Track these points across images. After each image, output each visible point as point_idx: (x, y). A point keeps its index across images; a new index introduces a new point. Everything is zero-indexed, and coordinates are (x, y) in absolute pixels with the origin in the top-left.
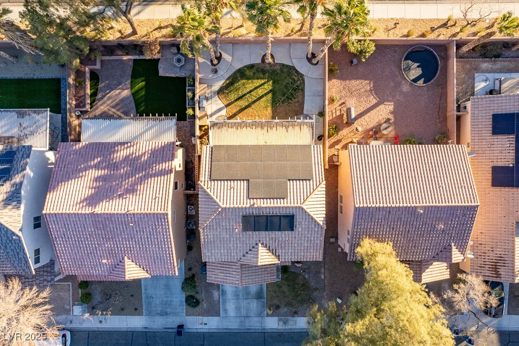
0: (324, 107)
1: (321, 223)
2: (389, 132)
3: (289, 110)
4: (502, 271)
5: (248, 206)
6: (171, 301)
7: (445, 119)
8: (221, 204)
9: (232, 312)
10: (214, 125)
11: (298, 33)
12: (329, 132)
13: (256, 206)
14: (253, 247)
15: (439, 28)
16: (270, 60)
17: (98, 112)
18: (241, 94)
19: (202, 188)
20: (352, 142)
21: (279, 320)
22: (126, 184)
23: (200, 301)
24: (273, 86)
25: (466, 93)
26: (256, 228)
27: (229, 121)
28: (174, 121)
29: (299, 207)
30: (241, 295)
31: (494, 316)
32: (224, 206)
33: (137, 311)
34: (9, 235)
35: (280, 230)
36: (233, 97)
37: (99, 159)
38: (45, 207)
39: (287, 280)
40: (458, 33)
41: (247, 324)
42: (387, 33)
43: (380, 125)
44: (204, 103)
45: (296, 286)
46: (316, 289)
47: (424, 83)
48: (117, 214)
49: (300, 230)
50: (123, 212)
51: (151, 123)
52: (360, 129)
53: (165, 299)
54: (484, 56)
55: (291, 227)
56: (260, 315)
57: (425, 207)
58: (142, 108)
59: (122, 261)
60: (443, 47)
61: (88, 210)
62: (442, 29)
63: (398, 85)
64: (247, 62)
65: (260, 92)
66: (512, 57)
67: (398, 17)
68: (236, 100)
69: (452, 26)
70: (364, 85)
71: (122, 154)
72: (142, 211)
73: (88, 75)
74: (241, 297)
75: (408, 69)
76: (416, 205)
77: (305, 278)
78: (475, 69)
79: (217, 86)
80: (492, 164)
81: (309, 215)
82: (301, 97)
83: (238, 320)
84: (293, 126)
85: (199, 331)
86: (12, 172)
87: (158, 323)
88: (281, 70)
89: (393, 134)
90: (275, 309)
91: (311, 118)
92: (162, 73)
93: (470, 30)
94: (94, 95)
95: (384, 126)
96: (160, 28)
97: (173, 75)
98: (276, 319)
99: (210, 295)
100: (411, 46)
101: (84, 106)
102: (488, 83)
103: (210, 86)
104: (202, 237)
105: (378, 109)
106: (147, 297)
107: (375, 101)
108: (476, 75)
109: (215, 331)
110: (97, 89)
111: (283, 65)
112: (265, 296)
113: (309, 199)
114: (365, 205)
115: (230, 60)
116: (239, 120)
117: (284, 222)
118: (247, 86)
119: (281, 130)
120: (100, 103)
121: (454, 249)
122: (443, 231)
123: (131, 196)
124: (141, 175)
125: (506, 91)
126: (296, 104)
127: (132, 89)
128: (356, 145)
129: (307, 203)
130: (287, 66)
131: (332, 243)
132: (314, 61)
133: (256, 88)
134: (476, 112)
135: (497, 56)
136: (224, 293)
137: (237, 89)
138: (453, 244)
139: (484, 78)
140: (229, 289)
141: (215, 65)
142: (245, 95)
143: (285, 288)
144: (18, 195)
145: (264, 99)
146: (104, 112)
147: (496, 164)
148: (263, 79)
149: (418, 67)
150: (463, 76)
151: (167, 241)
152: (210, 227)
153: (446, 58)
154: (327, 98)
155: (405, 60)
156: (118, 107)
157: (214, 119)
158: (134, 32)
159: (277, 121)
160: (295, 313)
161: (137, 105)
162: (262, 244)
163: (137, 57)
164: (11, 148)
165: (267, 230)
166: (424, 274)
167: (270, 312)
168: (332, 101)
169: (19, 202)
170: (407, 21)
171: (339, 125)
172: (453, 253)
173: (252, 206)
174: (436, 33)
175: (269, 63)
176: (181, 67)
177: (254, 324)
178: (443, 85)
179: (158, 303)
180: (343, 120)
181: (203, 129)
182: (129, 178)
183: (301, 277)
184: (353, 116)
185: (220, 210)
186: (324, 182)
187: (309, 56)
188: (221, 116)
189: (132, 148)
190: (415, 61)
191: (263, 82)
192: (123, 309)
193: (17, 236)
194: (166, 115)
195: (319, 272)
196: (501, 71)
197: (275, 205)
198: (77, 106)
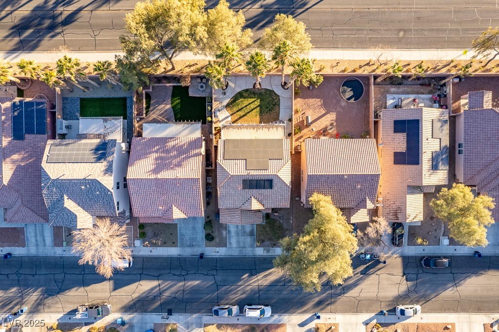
0: (292, 115)
1: (288, 184)
2: (333, 131)
3: (270, 118)
4: (399, 216)
5: (246, 174)
6: (196, 238)
7: (368, 123)
8: (230, 173)
9: (234, 245)
10: (224, 127)
11: (276, 69)
12: (295, 132)
13: (250, 174)
14: (249, 199)
15: (364, 65)
16: (259, 86)
17: (151, 119)
18: (240, 107)
19: (219, 164)
20: (309, 137)
21: (264, 250)
22: (175, 161)
23: (215, 237)
24: (260, 102)
25: (381, 106)
26: (251, 187)
27: (233, 125)
28: (200, 124)
29: (276, 175)
30: (240, 233)
31: (398, 246)
32: (232, 174)
33: (174, 244)
34: (106, 192)
35: (264, 189)
36: (235, 109)
37: (157, 147)
38: (128, 175)
39: (269, 223)
40: (376, 69)
41: (244, 252)
42: (332, 69)
43: (327, 127)
44: (218, 113)
45: (275, 228)
46: (287, 230)
47: (354, 100)
48: (170, 179)
49: (276, 188)
50: (174, 177)
51: (186, 125)
52: (314, 129)
53: (192, 236)
54: (392, 84)
55: (271, 187)
56: (252, 246)
57: (349, 175)
58: (179, 116)
59: (171, 208)
60: (366, 78)
61: (153, 177)
62: (366, 66)
63: (338, 102)
64: (244, 88)
65: (252, 106)
66: (409, 85)
67: (339, 59)
68: (237, 111)
69: (372, 65)
70: (317, 102)
71: (171, 144)
72: (185, 177)
73: (144, 95)
74: (240, 234)
75: (344, 92)
76: (343, 174)
77: (280, 223)
78: (387, 92)
79: (225, 103)
80: (394, 151)
81: (281, 179)
82: (277, 109)
83: (238, 249)
84: (272, 127)
85: (213, 256)
86: (107, 155)
87: (188, 252)
88: (265, 93)
89: (335, 132)
90: (261, 242)
91: (283, 123)
92: (191, 94)
93: (383, 68)
94: (148, 107)
95: (330, 127)
96: (190, 66)
97: (198, 96)
98: (262, 249)
99: (221, 234)
100: (347, 77)
101: (142, 115)
102: (395, 100)
103: (221, 103)
104: (219, 193)
105: (326, 116)
106: (181, 235)
107: (324, 112)
108: (388, 95)
109: (224, 257)
110: (150, 104)
111: (267, 89)
112: (255, 234)
113: (281, 170)
114: (314, 174)
115: (234, 87)
116: (239, 124)
117: (267, 184)
118: (244, 102)
119: (266, 130)
120: (152, 113)
121: (368, 200)
122: (361, 189)
123: (178, 169)
124: (183, 156)
125: (405, 106)
126: (275, 114)
127: (172, 103)
128: (311, 139)
129: (279, 172)
130: (269, 90)
131: (297, 200)
132: (286, 87)
133: (249, 104)
134: (385, 119)
135: (400, 84)
136: (229, 232)
137: (238, 105)
138: (367, 198)
139: (393, 97)
140: (233, 229)
141: (224, 90)
142: (243, 108)
143: (268, 229)
144: (111, 168)
145: (255, 111)
146: (154, 119)
147: (396, 151)
148: (254, 98)
149: (351, 90)
150: (379, 96)
151: (199, 195)
152: (223, 187)
153: (368, 85)
154: (293, 110)
155: (342, 86)
156: (163, 115)
157: (223, 123)
158: (173, 69)
159: (263, 124)
160: (274, 245)
161: (175, 115)
162: (254, 197)
163: (176, 84)
164: (105, 141)
165: (257, 188)
166: (352, 217)
167: (258, 244)
168: (297, 112)
169: (112, 172)
170: (345, 61)
171: (301, 127)
172: (367, 203)
173: (248, 174)
174: (363, 68)
175: (258, 88)
176: (203, 91)
177: (248, 252)
178: (367, 101)
179: (187, 239)
180: (304, 124)
181: (217, 129)
182: (176, 158)
183: (278, 222)
184: (310, 121)
185: (230, 176)
186: (290, 161)
187: (283, 84)
188: (228, 121)
189: (177, 141)
190: (349, 87)
191: (254, 100)
192: (165, 243)
193: (111, 192)
194: (195, 121)
195: (289, 219)
196: (403, 93)
197: (262, 173)
198: (138, 115)
